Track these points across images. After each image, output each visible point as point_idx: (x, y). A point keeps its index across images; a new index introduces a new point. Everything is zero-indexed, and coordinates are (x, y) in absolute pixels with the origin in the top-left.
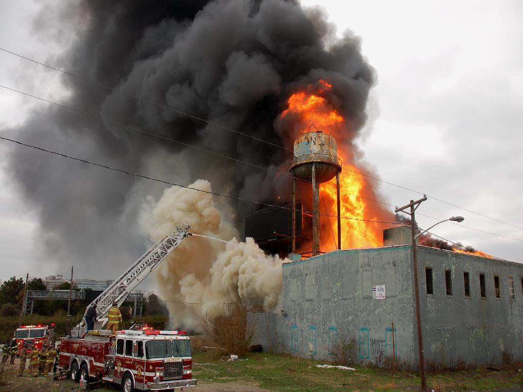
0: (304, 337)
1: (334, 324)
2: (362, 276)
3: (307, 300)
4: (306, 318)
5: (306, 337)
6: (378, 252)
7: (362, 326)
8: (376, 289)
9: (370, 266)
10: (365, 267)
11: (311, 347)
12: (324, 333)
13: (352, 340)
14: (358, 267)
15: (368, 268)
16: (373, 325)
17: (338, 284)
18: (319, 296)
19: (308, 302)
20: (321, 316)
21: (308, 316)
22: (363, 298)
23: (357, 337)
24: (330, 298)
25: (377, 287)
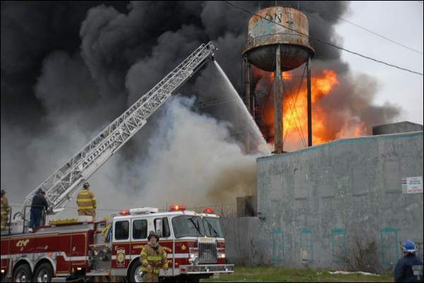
0: (293, 244)
1: (340, 226)
2: (384, 168)
3: (297, 199)
4: (295, 220)
5: (296, 244)
6: (409, 138)
7: (384, 225)
8: (408, 182)
9: (397, 155)
10: (388, 157)
11: (305, 254)
12: (324, 237)
13: (371, 243)
14: (377, 158)
15: (393, 157)
16: (404, 225)
17: (346, 178)
18: (315, 193)
19: (298, 202)
20: (320, 216)
21: (299, 218)
22: (387, 193)
23: (378, 239)
24: (332, 194)
25: (409, 179)
